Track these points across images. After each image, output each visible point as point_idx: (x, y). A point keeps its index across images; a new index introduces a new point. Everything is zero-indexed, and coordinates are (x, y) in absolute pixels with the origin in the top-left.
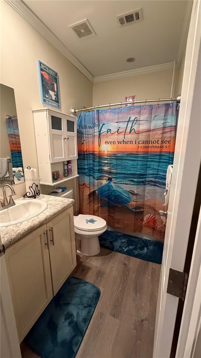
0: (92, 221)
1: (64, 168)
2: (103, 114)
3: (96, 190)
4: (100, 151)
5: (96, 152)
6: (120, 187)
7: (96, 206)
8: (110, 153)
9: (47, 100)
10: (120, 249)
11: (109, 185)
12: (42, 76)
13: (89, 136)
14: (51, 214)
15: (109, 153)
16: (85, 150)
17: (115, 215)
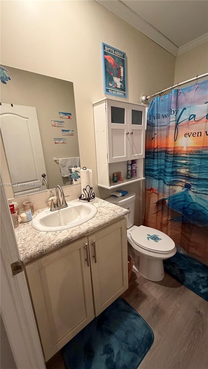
0: (155, 238)
1: (128, 169)
2: (184, 94)
3: (166, 199)
4: (176, 147)
5: (170, 148)
6: (203, 199)
7: (165, 219)
8: (191, 149)
9: (110, 90)
10: (194, 286)
11: (185, 195)
12: (106, 60)
13: (162, 128)
14: (95, 226)
15: (189, 149)
16: (156, 147)
17: (192, 236)
